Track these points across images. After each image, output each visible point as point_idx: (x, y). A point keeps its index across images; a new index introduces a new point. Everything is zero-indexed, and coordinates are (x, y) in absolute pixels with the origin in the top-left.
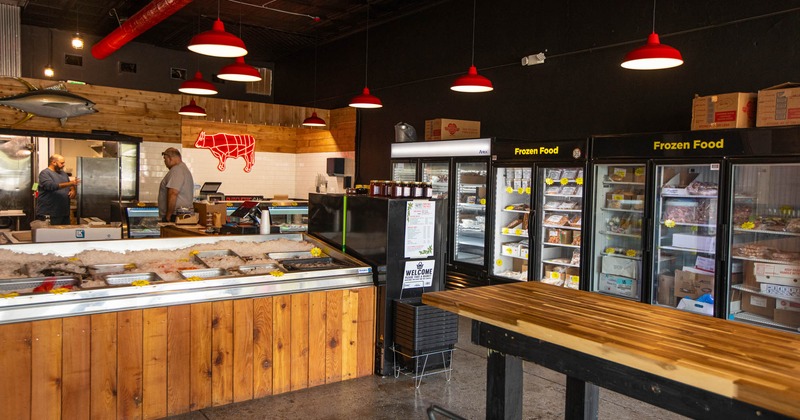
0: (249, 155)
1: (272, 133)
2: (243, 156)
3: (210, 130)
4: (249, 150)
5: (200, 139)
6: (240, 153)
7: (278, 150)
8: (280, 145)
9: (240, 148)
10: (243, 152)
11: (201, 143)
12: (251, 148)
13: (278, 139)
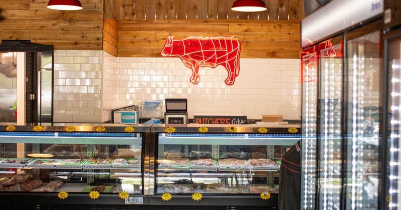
0: (231, 63)
1: (261, 32)
2: (224, 65)
3: (181, 34)
4: (230, 56)
5: (168, 45)
6: (219, 61)
7: (273, 55)
8: (273, 48)
9: (219, 54)
10: (224, 59)
11: (167, 50)
12: (235, 53)
13: (272, 40)
